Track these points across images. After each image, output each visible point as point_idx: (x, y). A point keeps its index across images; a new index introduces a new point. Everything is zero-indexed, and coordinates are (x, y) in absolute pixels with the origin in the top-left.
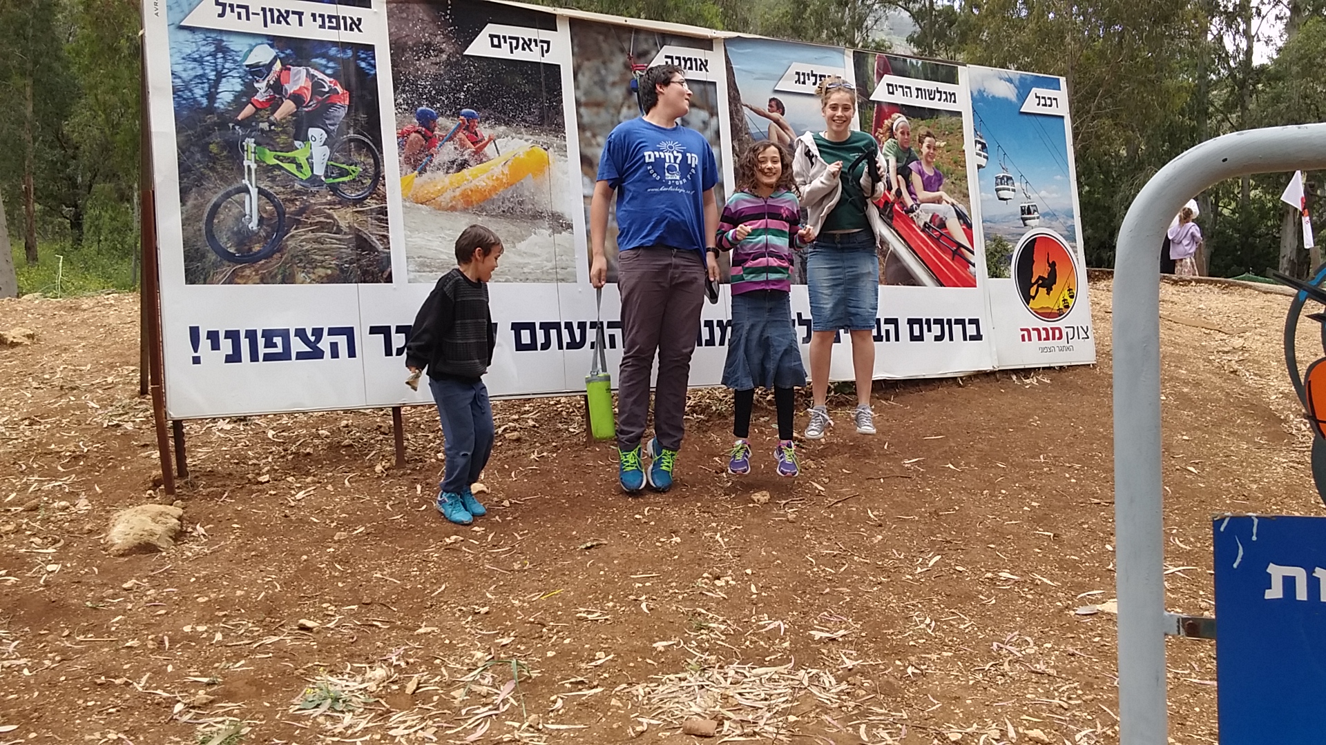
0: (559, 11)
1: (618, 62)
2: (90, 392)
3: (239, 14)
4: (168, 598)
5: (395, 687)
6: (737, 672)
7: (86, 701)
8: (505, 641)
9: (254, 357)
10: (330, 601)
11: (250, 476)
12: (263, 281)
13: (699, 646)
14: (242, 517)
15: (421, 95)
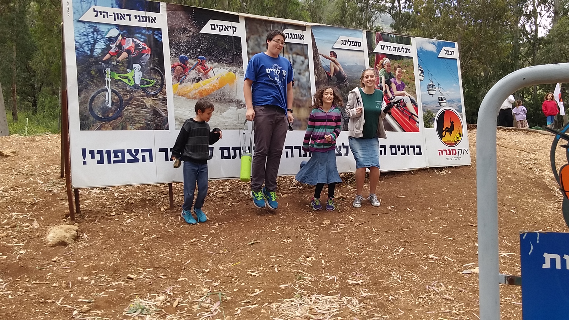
0: (240, 14)
2: (39, 176)
3: (104, 15)
4: (71, 265)
5: (168, 304)
6: (316, 298)
7: (35, 309)
8: (216, 284)
9: (109, 162)
10: (141, 267)
11: (107, 213)
12: (113, 129)
13: (300, 287)
14: (103, 230)
15: (181, 50)
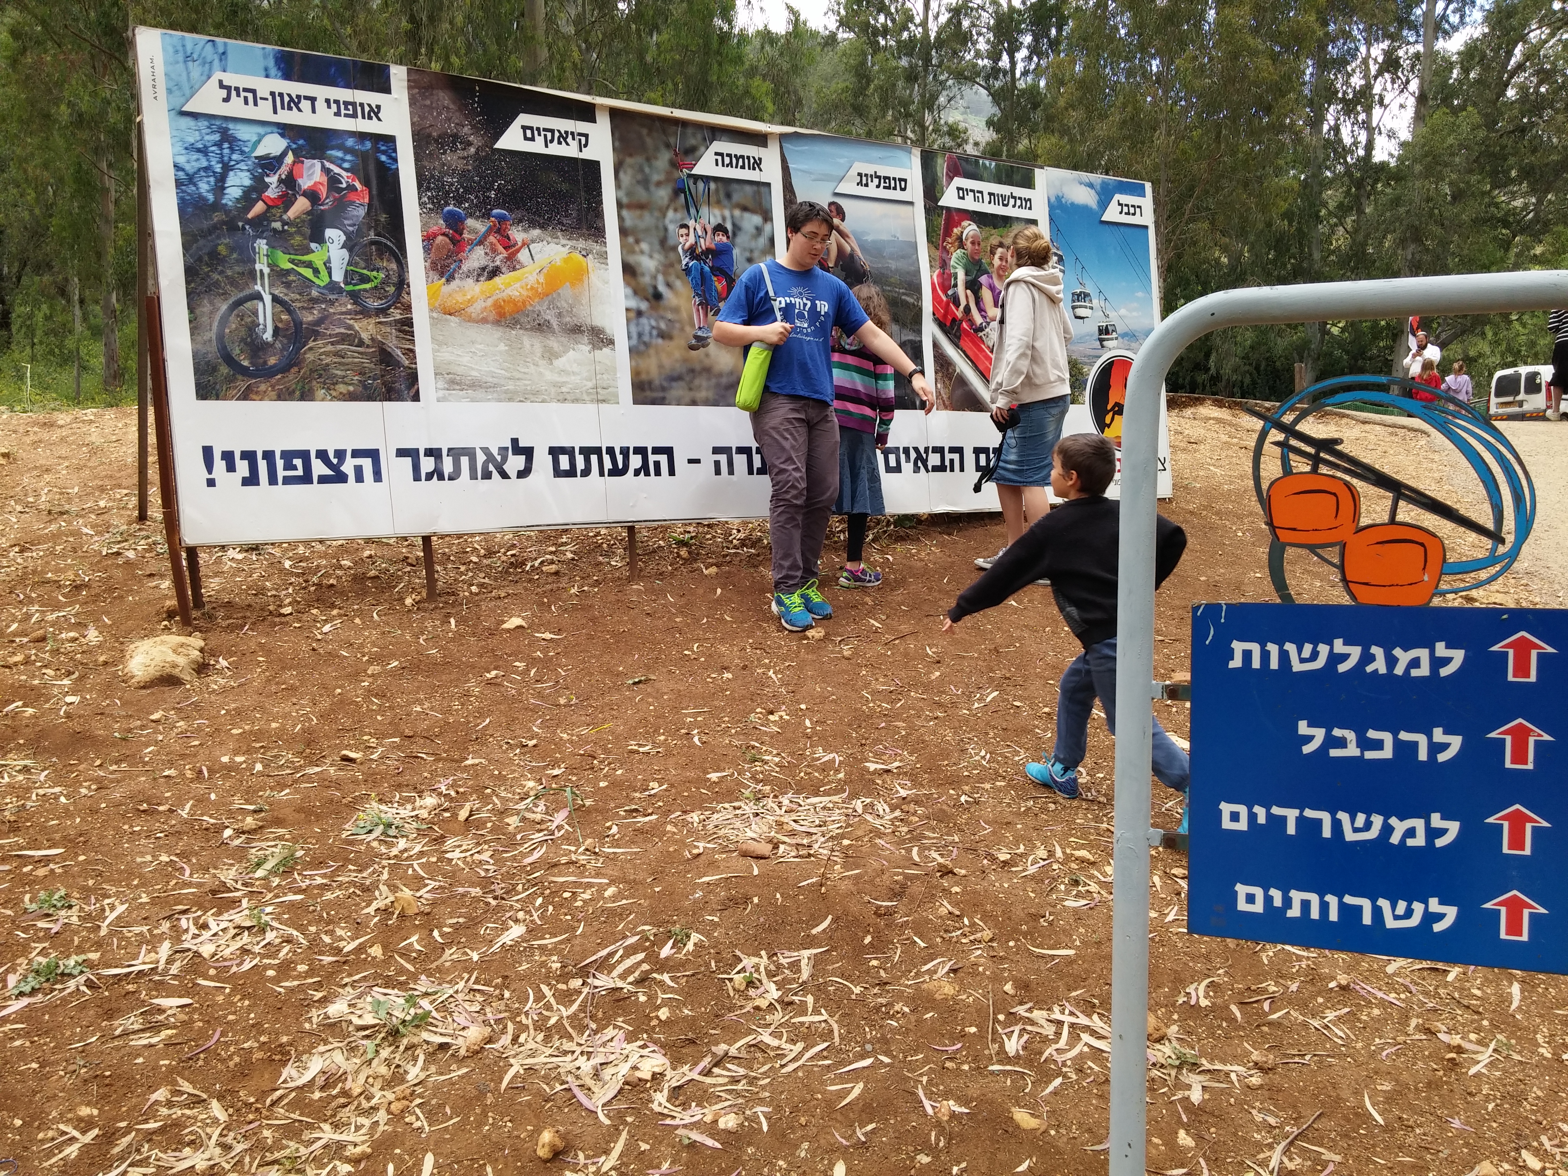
0: (598, 100)
1: (663, 159)
2: (82, 516)
3: (246, 99)
4: (199, 729)
5: (447, 815)
6: (791, 801)
7: (131, 826)
8: (556, 772)
9: (273, 480)
10: (370, 734)
11: (271, 608)
12: (280, 397)
13: (753, 777)
14: (267, 651)
15: (448, 193)
